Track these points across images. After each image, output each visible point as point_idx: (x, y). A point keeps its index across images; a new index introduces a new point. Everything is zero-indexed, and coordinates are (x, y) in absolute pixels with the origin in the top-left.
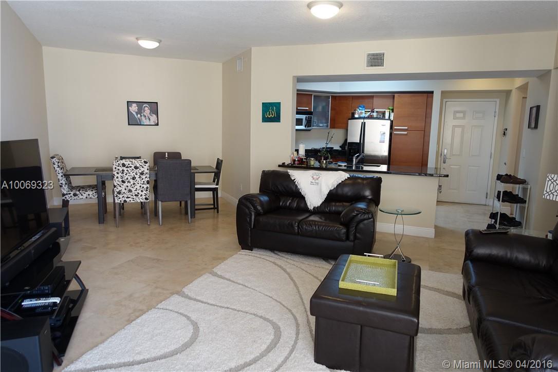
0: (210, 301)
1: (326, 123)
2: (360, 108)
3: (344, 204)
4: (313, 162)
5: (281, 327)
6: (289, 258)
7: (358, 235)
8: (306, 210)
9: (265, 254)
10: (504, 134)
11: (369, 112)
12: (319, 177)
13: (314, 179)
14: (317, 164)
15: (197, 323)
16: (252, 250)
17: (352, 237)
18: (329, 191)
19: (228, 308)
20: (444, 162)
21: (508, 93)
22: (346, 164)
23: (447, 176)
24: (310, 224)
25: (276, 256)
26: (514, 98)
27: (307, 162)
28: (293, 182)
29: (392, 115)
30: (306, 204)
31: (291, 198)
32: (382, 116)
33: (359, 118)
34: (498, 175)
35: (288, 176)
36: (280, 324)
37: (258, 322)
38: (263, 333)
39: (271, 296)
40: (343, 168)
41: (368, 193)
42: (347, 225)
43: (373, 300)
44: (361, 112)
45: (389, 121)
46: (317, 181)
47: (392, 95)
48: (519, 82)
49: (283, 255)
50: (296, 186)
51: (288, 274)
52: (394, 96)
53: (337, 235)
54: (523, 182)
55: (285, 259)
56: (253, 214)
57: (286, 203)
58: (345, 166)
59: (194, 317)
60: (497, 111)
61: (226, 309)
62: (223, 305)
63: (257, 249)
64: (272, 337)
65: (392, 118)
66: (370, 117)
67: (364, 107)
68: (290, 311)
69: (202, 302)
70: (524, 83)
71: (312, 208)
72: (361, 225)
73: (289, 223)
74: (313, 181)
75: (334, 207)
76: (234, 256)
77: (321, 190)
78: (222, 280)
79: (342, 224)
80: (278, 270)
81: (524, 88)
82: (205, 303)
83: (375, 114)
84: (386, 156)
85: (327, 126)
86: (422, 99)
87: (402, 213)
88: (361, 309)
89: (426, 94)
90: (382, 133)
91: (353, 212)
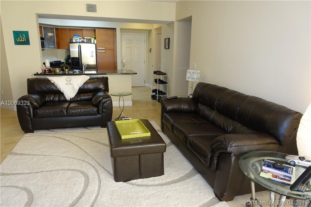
0: (26, 172)
1: (54, 45)
2: (76, 36)
3: (89, 94)
4: (58, 70)
5: (85, 171)
6: (62, 131)
7: (104, 110)
8: (66, 101)
9: (44, 132)
10: (150, 51)
11: (81, 39)
12: (71, 80)
13: (67, 81)
14: (61, 72)
15: (26, 188)
16: (33, 133)
17: (101, 112)
18: (79, 88)
19: (42, 172)
20: (124, 67)
21: (150, 31)
22: (79, 71)
23: (136, 74)
24: (74, 108)
25: (53, 132)
26: (154, 34)
27: (54, 71)
28: (53, 84)
29: (95, 41)
30: (65, 97)
31: (53, 95)
32: (89, 41)
33: (76, 42)
34: (154, 71)
35: (49, 81)
36: (83, 170)
37: (70, 173)
38: (76, 178)
39: (66, 156)
40: (77, 73)
41: (102, 86)
42: (97, 106)
43: (140, 141)
44: (77, 39)
45: (95, 44)
46: (70, 82)
47: (94, 29)
48: (156, 26)
49: (57, 131)
50: (56, 87)
51: (68, 141)
52: (95, 30)
53: (92, 112)
54: (165, 74)
55: (60, 133)
56: (31, 108)
57: (50, 98)
58: (78, 72)
59: (21, 185)
60: (145, 39)
61: (42, 173)
62: (37, 171)
63: (36, 131)
64: (84, 178)
65: (95, 43)
66: (83, 42)
67: (78, 36)
68: (84, 161)
69: (19, 174)
70: (159, 26)
71: (69, 99)
72: (105, 105)
73: (60, 110)
74: (67, 82)
75: (84, 97)
76: (23, 139)
77: (73, 87)
78: (24, 156)
79: (93, 105)
80: (60, 140)
81: (159, 29)
82: (22, 174)
83: (85, 40)
84: (95, 65)
85: (55, 47)
86: (110, 32)
87: (123, 95)
88: (139, 147)
89: (113, 30)
90: (91, 51)
91: (100, 97)
